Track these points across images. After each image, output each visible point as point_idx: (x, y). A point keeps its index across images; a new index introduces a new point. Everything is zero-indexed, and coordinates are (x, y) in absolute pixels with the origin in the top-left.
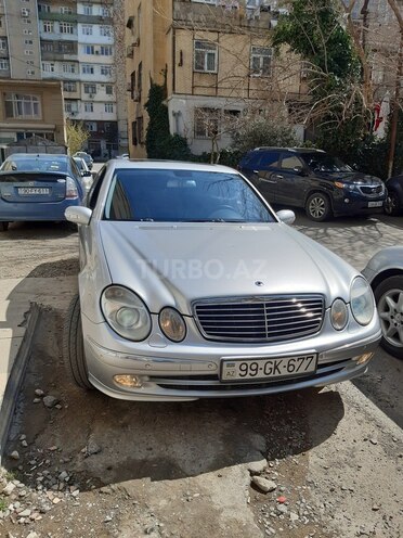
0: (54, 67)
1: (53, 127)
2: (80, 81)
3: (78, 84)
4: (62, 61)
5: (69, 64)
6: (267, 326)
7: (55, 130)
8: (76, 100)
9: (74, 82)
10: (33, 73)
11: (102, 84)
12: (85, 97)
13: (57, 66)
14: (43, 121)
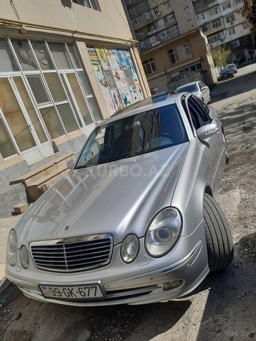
0: (205, 16)
1: (200, 58)
2: (222, 17)
3: (221, 19)
4: (208, 9)
5: (213, 9)
6: (66, 261)
7: (201, 60)
8: (222, 31)
9: (219, 19)
10: (192, 26)
11: (238, 11)
12: (228, 25)
13: (206, 14)
14: (193, 58)
